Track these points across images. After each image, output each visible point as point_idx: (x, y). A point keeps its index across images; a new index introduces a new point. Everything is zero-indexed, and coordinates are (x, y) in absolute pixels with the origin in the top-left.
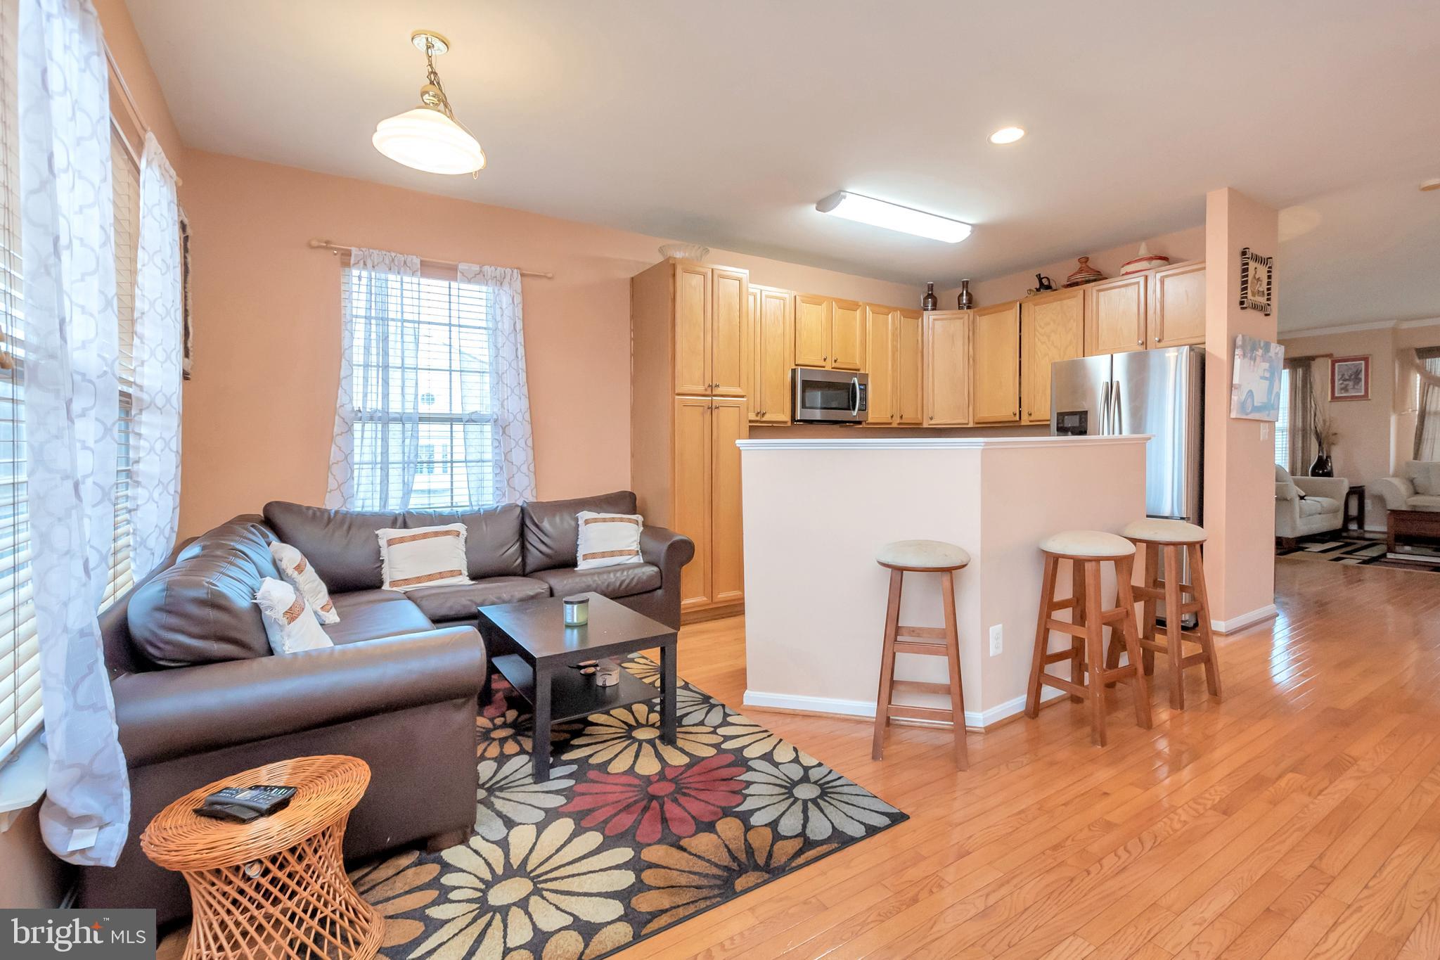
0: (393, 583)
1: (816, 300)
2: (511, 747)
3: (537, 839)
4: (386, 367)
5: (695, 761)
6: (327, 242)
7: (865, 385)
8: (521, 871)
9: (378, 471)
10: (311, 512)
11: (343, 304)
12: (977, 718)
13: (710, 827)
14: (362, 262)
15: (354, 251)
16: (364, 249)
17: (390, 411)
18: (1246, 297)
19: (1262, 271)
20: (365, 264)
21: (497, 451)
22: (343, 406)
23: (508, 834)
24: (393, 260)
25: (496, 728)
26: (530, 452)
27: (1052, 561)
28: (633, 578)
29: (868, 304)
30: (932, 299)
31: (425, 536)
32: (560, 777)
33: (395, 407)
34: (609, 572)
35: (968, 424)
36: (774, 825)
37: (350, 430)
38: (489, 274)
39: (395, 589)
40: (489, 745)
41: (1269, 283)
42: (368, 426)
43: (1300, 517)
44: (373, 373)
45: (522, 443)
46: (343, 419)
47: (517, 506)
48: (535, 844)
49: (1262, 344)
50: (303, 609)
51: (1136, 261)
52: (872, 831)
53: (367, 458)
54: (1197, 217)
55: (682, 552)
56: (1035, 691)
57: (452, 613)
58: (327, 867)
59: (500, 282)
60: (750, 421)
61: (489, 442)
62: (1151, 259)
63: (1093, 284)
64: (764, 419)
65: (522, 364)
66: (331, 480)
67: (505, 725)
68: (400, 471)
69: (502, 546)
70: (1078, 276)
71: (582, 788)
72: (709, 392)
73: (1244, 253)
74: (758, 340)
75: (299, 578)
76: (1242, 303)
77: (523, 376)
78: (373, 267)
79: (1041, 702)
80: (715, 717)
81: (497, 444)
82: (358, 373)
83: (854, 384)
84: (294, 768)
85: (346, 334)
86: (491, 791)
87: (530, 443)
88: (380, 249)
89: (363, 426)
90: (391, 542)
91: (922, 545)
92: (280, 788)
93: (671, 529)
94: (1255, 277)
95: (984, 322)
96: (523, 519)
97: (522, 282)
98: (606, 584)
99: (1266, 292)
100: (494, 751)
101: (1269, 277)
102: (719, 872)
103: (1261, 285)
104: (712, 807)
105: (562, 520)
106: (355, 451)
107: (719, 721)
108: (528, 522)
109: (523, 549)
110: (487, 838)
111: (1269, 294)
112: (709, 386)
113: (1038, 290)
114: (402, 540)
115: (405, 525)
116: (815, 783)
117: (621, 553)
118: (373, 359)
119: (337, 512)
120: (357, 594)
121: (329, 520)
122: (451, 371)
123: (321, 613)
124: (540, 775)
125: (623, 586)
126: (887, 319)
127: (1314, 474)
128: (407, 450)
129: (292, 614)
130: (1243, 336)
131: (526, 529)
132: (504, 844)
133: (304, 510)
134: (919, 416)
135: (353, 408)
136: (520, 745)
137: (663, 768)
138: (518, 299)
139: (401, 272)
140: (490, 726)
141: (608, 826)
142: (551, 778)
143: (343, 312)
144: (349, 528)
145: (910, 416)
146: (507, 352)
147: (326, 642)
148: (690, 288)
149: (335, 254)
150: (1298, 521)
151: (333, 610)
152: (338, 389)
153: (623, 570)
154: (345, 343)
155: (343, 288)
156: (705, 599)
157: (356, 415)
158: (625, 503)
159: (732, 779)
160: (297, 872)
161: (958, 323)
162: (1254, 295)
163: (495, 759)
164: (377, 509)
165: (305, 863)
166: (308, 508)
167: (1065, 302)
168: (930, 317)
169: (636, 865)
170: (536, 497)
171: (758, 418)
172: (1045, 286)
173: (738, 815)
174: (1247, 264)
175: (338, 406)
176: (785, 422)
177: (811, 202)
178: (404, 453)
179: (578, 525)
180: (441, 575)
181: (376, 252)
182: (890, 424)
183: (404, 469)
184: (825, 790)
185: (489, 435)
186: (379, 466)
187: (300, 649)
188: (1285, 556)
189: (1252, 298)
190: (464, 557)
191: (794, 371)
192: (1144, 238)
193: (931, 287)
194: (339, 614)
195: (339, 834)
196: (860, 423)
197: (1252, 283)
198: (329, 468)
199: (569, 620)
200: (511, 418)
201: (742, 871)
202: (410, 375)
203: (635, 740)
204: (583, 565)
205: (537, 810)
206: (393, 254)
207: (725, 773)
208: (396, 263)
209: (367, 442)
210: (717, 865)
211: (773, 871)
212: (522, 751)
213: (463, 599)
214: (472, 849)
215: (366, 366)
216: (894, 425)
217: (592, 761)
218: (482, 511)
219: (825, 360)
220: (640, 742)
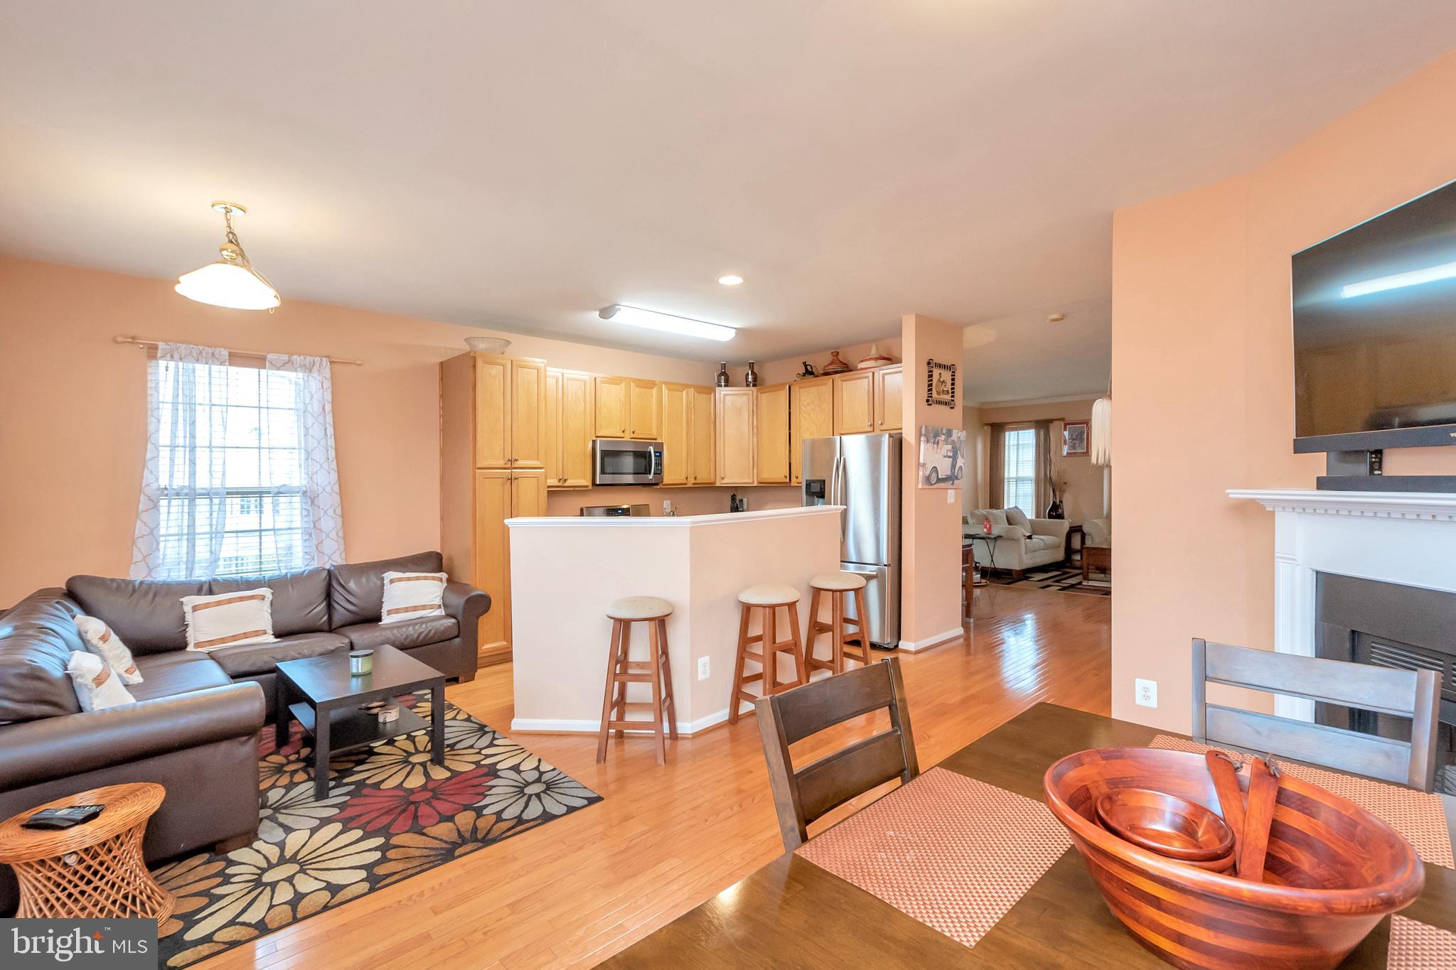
0: (197, 645)
1: (615, 381)
2: (301, 776)
3: (309, 839)
4: (193, 449)
5: (455, 774)
6: (133, 338)
7: (661, 453)
8: (293, 859)
9: (185, 543)
10: (115, 585)
11: (149, 392)
12: (686, 727)
13: (450, 819)
14: (169, 355)
15: (161, 345)
16: (171, 344)
17: (197, 487)
18: (931, 397)
19: (947, 376)
20: (172, 356)
21: (305, 519)
22: (147, 485)
23: (286, 837)
24: (201, 353)
25: (289, 762)
26: (339, 520)
27: (747, 609)
28: (430, 630)
29: (664, 383)
30: (725, 377)
31: (230, 601)
32: (338, 795)
33: (202, 482)
34: (409, 625)
35: (752, 483)
36: (499, 813)
37: (156, 506)
38: (298, 362)
39: (199, 650)
40: (280, 776)
41: (953, 384)
42: (174, 502)
43: (1026, 553)
44: (180, 453)
45: (331, 512)
46: (149, 497)
47: (324, 569)
48: (307, 841)
49: (944, 432)
50: (109, 675)
51: (866, 360)
52: (571, 810)
53: (174, 530)
54: (897, 333)
55: (480, 604)
56: (735, 705)
57: (253, 669)
58: (130, 858)
59: (309, 369)
60: (549, 487)
61: (298, 512)
62: (877, 359)
63: (838, 375)
64: (566, 485)
65: (331, 442)
66: (135, 552)
67: (298, 760)
68: (208, 541)
69: (310, 605)
70: (831, 367)
71: (355, 801)
72: (509, 465)
73: (929, 363)
74: (560, 416)
75: (104, 647)
76: (928, 401)
77: (332, 453)
78: (181, 359)
79: (739, 714)
80: (486, 740)
81: (306, 513)
82: (165, 454)
83: (650, 452)
84: (101, 794)
85: (152, 420)
86: (277, 810)
87: (339, 511)
88: (187, 343)
89: (169, 503)
90: (195, 609)
91: (636, 601)
92: (92, 806)
93: (473, 585)
94: (939, 380)
95: (765, 398)
96: (330, 580)
97: (331, 370)
98: (404, 636)
99: (950, 391)
100: (285, 780)
101: (953, 379)
102: (444, 845)
103: (945, 386)
104: (456, 805)
105: (368, 581)
106: (161, 525)
107: (487, 743)
108: (335, 584)
109: (330, 607)
110: (268, 841)
111: (953, 393)
112: (509, 460)
113: (804, 375)
114: (207, 606)
115: (211, 592)
116: (544, 783)
117: (424, 607)
118: (180, 441)
119: (141, 583)
120: (159, 656)
121: (134, 591)
122: (260, 448)
123: (125, 675)
124: (321, 794)
125: (421, 638)
126: (683, 395)
127: (1050, 517)
128: (214, 522)
129: (99, 681)
130: (926, 427)
131: (332, 590)
132: (281, 845)
133: (109, 582)
134: (712, 477)
135: (159, 485)
136: (309, 774)
137: (426, 783)
138: (327, 384)
139: (209, 363)
140: (284, 761)
141: (370, 825)
142: (330, 796)
143: (149, 399)
144: (155, 595)
145: (703, 477)
146: (316, 431)
147: (129, 700)
148: (490, 378)
149: (141, 348)
150: (1024, 556)
151: (137, 672)
152: (143, 471)
153: (422, 623)
154: (151, 428)
155: (149, 377)
156: (505, 643)
157: (163, 492)
158: (432, 562)
159: (480, 785)
160: (106, 861)
161: (745, 398)
162: (938, 393)
163: (285, 787)
164: (183, 579)
165: (113, 854)
166: (112, 580)
167: (820, 387)
168: (722, 392)
169: (383, 849)
170: (346, 560)
171: (560, 484)
172: (809, 372)
173: (474, 809)
174: (932, 371)
175: (143, 486)
176: (587, 486)
177: (595, 310)
178: (211, 525)
179: (383, 585)
180: (246, 635)
181: (183, 346)
182: (685, 484)
183: (211, 540)
184: (549, 786)
185: (298, 506)
186: (185, 537)
187: (106, 706)
188: (1010, 586)
189: (936, 396)
190: (270, 618)
191: (594, 442)
192: (875, 341)
193: (724, 366)
194: (142, 676)
195: (140, 835)
196: (657, 484)
197: (936, 385)
198: (134, 542)
199: (354, 671)
200: (320, 489)
201: (464, 841)
202: (217, 454)
203: (410, 763)
204: (386, 620)
205: (313, 819)
206: (201, 347)
207: (475, 782)
208: (204, 356)
209: (172, 516)
210: (446, 842)
211: (487, 841)
212: (310, 779)
213: (265, 656)
214: (254, 849)
215: (173, 447)
216: (690, 485)
217: (368, 782)
218: (289, 575)
219: (623, 432)
220: (414, 765)
